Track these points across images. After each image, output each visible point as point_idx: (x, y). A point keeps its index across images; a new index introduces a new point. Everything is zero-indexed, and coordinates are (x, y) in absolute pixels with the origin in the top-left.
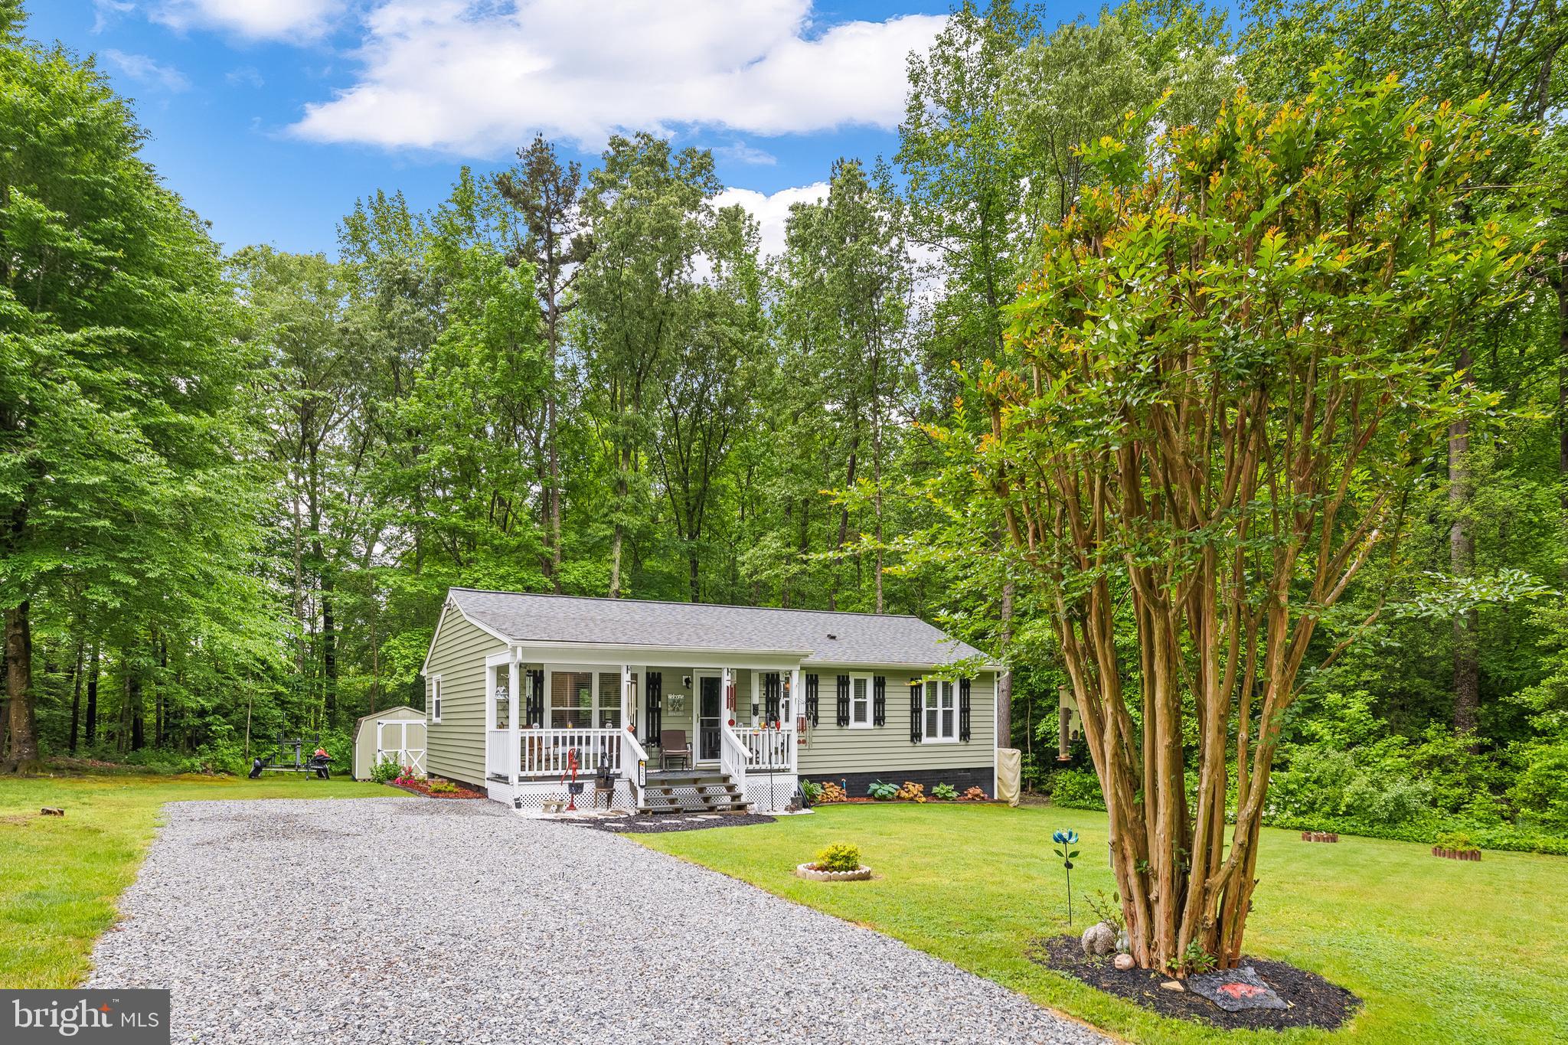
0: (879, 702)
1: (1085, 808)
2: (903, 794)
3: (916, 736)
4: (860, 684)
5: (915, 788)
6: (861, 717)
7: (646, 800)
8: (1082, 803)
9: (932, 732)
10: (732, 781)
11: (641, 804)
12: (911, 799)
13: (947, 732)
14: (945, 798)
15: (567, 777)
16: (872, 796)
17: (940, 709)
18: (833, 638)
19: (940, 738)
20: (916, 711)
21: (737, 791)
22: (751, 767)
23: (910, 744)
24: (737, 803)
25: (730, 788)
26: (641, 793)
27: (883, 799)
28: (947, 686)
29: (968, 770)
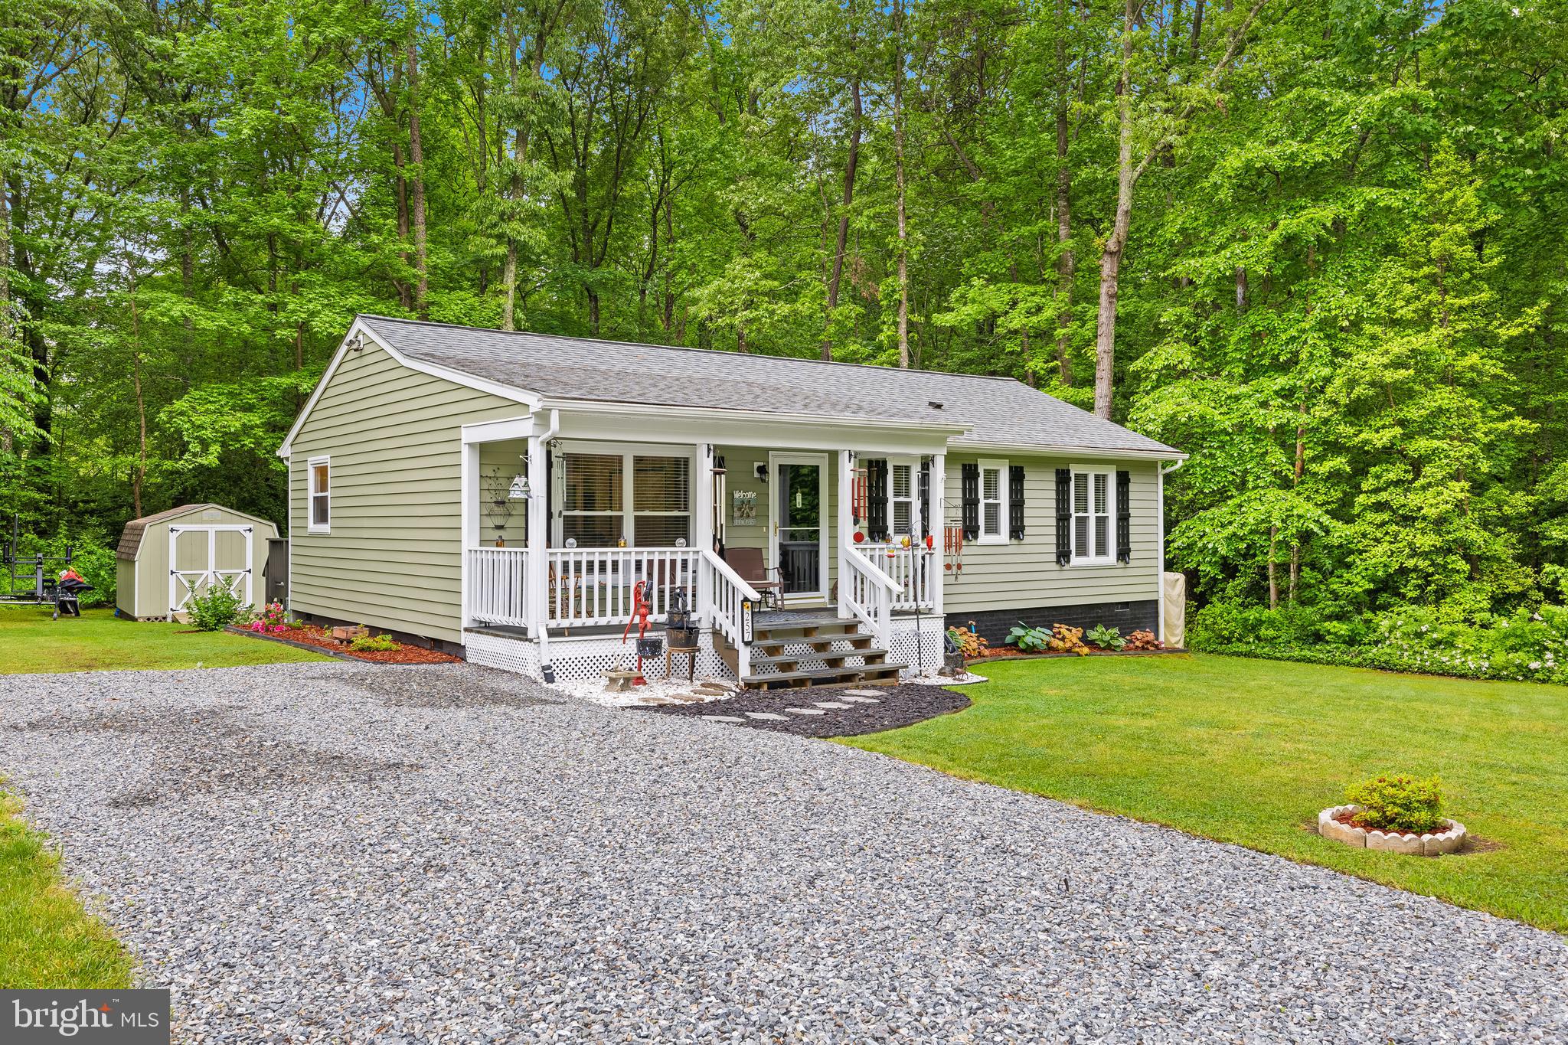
0: (1017, 505)
1: (1247, 655)
2: (1057, 643)
3: (1063, 556)
4: (992, 476)
5: (1073, 635)
6: (992, 528)
7: (753, 666)
8: (1243, 648)
9: (1082, 551)
10: (862, 631)
11: (744, 671)
12: (1069, 651)
13: (1101, 550)
14: (1110, 648)
15: (632, 628)
16: (1014, 645)
17: (1092, 515)
18: (939, 406)
19: (1092, 559)
20: (1063, 518)
21: (875, 646)
22: (898, 607)
23: (1057, 567)
24: (877, 667)
25: (861, 643)
26: (745, 656)
27: (1032, 650)
28: (1101, 480)
29: (1126, 604)
